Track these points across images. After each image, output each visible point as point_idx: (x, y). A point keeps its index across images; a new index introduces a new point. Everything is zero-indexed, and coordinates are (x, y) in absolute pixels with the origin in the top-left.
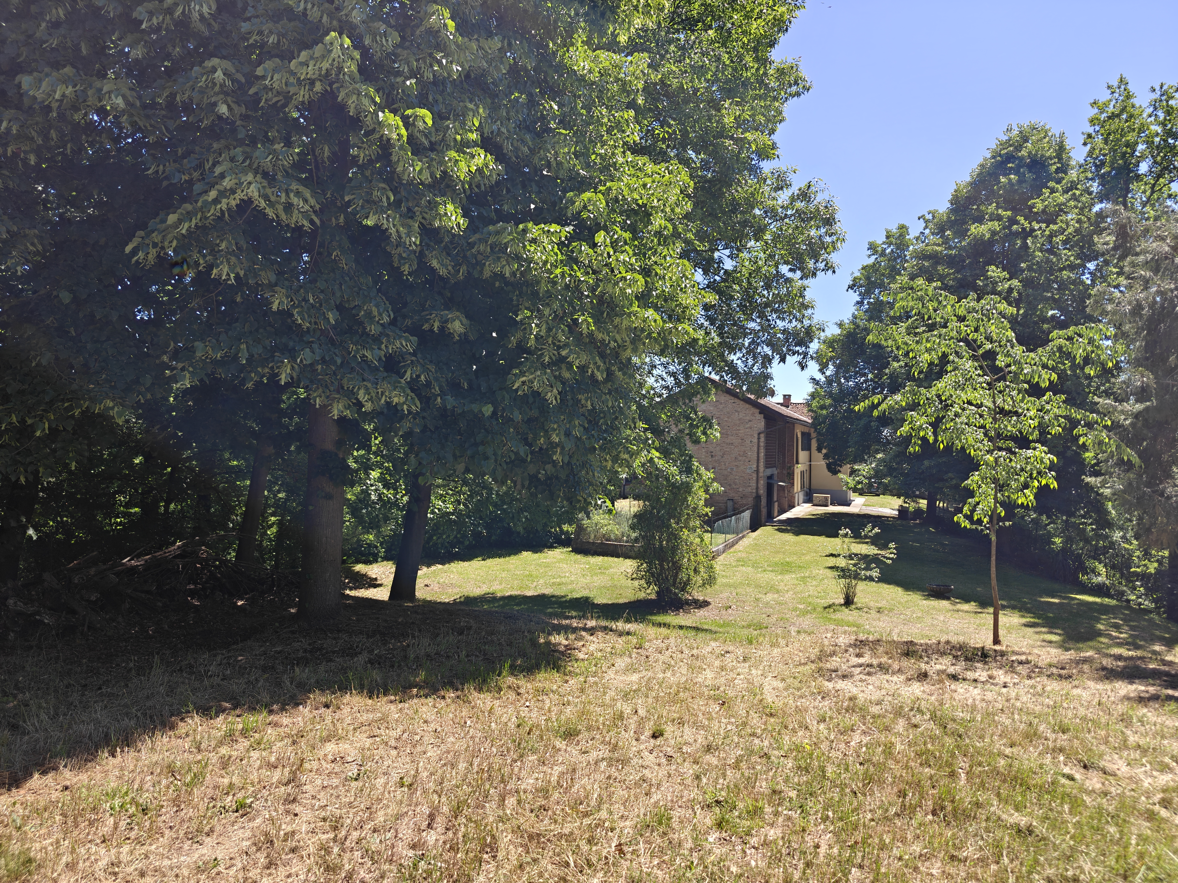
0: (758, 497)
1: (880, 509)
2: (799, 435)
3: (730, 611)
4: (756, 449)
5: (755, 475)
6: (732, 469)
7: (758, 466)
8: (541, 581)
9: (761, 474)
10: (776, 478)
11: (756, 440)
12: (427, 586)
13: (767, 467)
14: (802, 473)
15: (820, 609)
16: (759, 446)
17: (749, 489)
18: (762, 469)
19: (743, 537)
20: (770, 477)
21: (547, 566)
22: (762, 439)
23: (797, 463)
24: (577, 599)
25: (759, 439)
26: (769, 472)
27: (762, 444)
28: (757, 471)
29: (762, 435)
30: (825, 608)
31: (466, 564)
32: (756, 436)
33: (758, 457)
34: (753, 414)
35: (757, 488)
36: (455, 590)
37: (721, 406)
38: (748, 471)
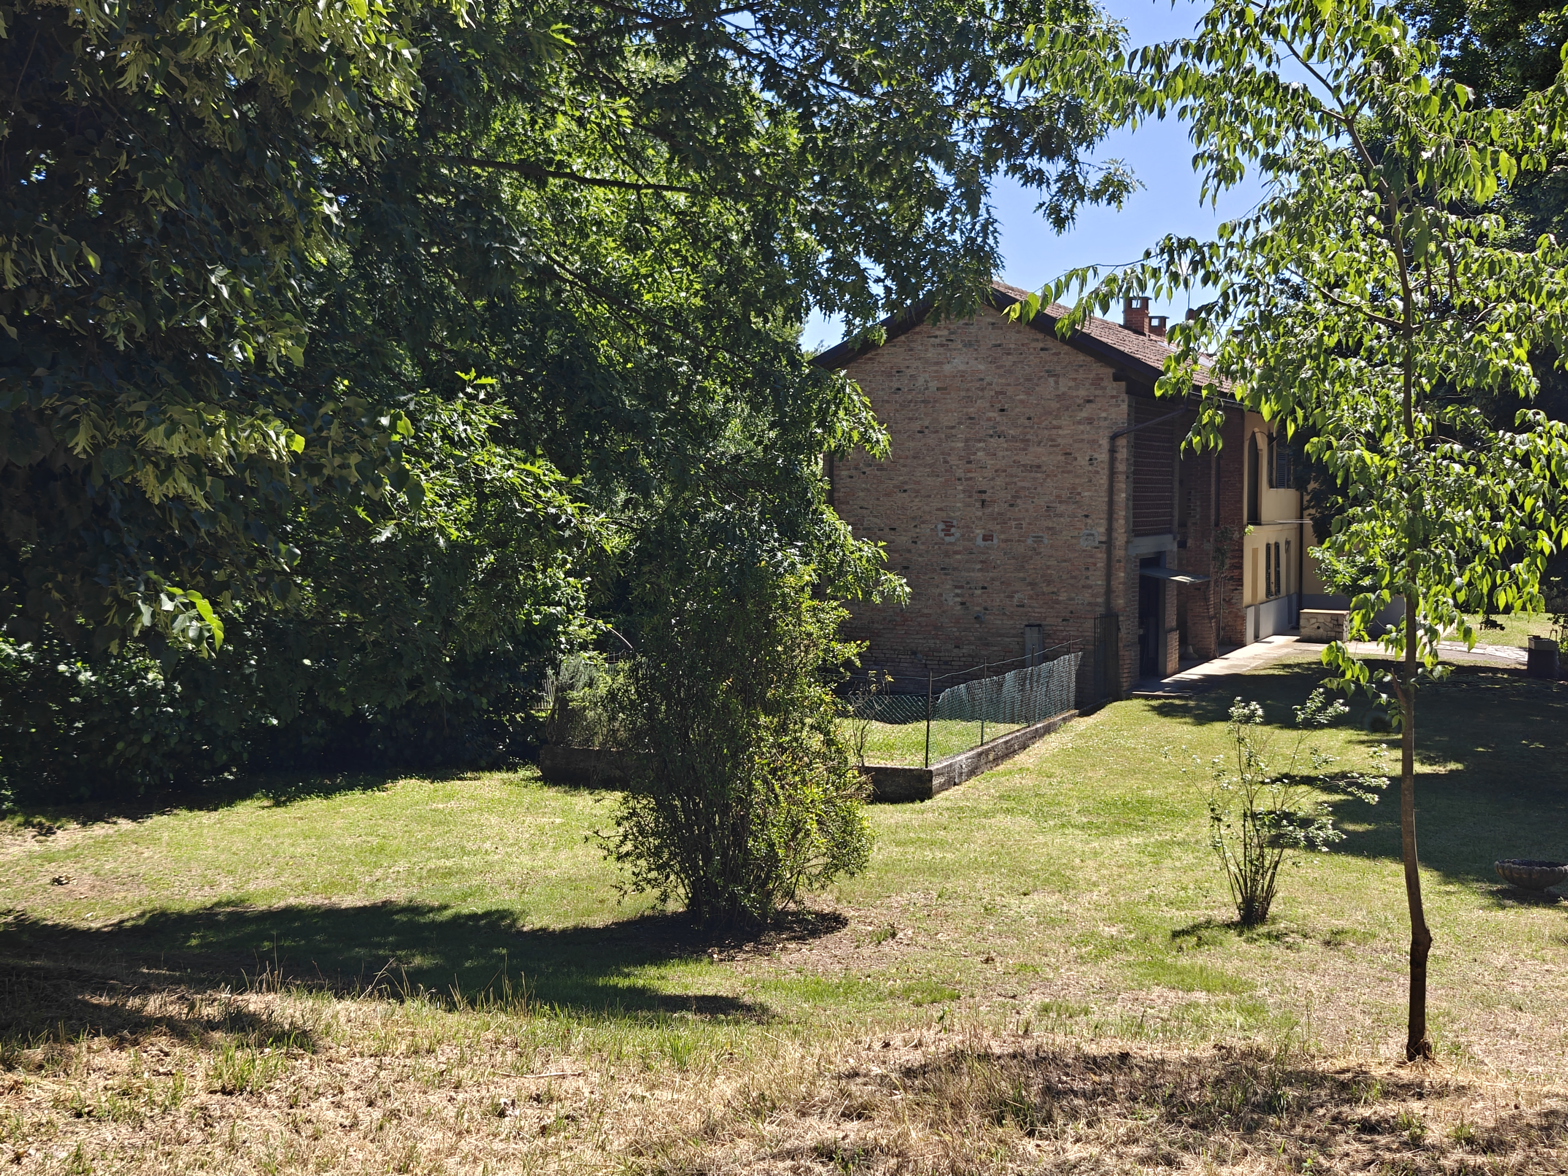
0: (1109, 618)
1: (1490, 650)
2: (1262, 443)
3: (889, 946)
4: (1103, 480)
5: (1101, 556)
6: (1038, 539)
7: (1110, 530)
8: (402, 865)
9: (1119, 553)
10: (1172, 562)
11: (1103, 456)
12: (57, 881)
13: (1137, 530)
14: (1272, 550)
15: (1159, 940)
16: (1112, 474)
17: (1087, 596)
18: (1120, 537)
19: (1048, 730)
20: (1154, 561)
21: (441, 821)
22: (1123, 453)
23: (1255, 519)
24: (474, 917)
25: (1113, 451)
26: (1147, 546)
27: (1121, 467)
28: (1109, 543)
29: (1122, 442)
30: (1176, 934)
31: (205, 818)
32: (1105, 443)
33: (1111, 503)
34: (1097, 382)
35: (1109, 591)
36: (133, 896)
37: (1008, 361)
38: (1083, 544)
